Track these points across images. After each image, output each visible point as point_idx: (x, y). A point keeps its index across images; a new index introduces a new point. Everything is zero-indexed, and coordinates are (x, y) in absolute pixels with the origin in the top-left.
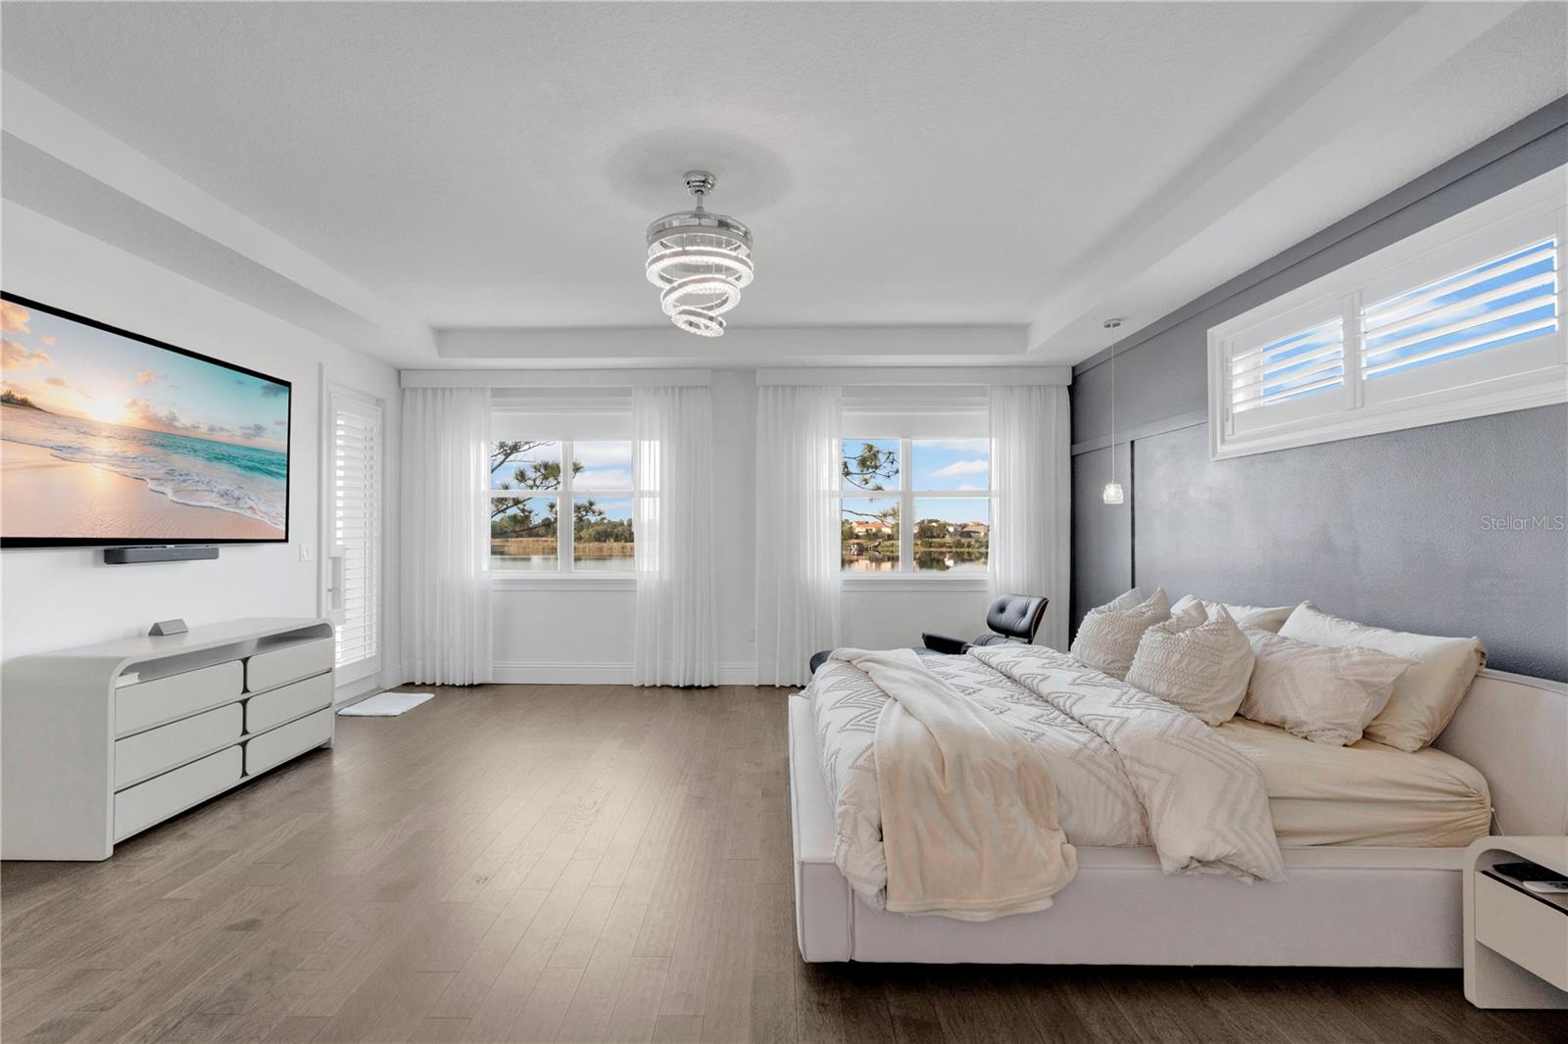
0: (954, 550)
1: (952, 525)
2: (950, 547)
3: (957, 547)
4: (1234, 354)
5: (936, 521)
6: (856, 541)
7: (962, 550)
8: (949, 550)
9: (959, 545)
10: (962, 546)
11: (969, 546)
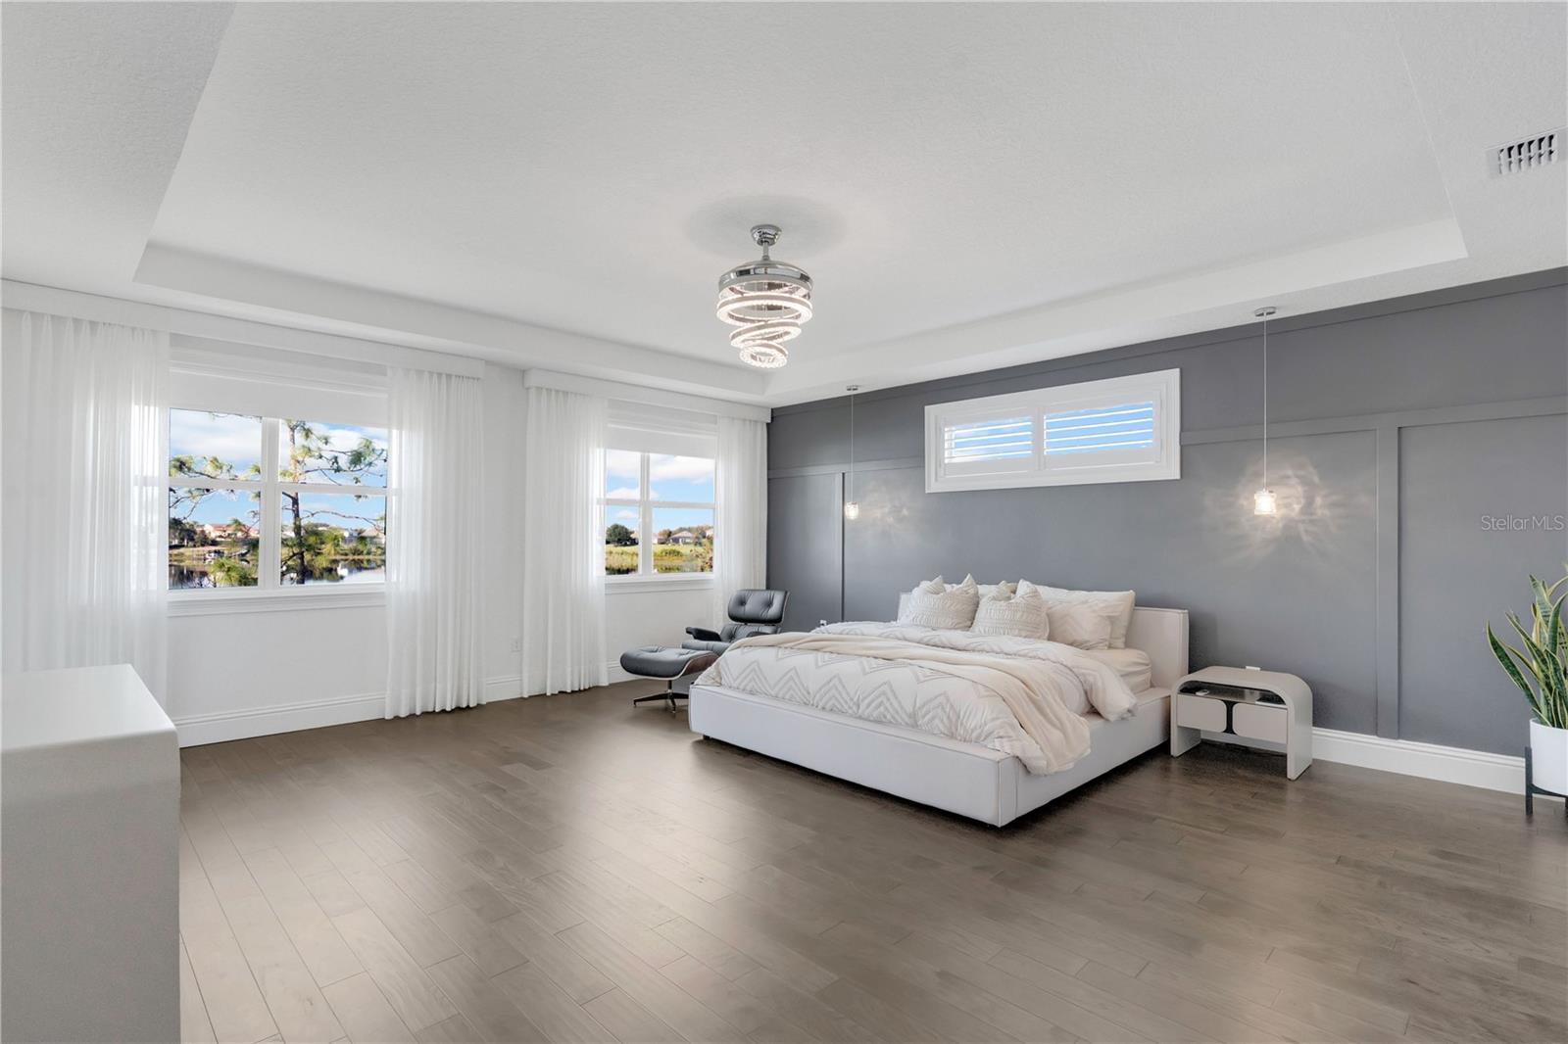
0: (351, 557)
1: (347, 529)
2: (346, 555)
3: (354, 554)
4: (946, 425)
5: (327, 526)
6: (213, 548)
7: (360, 557)
8: (343, 557)
9: (356, 552)
10: (361, 553)
11: (369, 553)
